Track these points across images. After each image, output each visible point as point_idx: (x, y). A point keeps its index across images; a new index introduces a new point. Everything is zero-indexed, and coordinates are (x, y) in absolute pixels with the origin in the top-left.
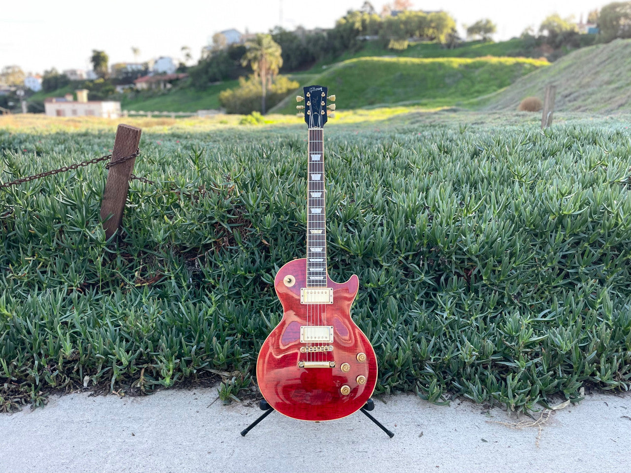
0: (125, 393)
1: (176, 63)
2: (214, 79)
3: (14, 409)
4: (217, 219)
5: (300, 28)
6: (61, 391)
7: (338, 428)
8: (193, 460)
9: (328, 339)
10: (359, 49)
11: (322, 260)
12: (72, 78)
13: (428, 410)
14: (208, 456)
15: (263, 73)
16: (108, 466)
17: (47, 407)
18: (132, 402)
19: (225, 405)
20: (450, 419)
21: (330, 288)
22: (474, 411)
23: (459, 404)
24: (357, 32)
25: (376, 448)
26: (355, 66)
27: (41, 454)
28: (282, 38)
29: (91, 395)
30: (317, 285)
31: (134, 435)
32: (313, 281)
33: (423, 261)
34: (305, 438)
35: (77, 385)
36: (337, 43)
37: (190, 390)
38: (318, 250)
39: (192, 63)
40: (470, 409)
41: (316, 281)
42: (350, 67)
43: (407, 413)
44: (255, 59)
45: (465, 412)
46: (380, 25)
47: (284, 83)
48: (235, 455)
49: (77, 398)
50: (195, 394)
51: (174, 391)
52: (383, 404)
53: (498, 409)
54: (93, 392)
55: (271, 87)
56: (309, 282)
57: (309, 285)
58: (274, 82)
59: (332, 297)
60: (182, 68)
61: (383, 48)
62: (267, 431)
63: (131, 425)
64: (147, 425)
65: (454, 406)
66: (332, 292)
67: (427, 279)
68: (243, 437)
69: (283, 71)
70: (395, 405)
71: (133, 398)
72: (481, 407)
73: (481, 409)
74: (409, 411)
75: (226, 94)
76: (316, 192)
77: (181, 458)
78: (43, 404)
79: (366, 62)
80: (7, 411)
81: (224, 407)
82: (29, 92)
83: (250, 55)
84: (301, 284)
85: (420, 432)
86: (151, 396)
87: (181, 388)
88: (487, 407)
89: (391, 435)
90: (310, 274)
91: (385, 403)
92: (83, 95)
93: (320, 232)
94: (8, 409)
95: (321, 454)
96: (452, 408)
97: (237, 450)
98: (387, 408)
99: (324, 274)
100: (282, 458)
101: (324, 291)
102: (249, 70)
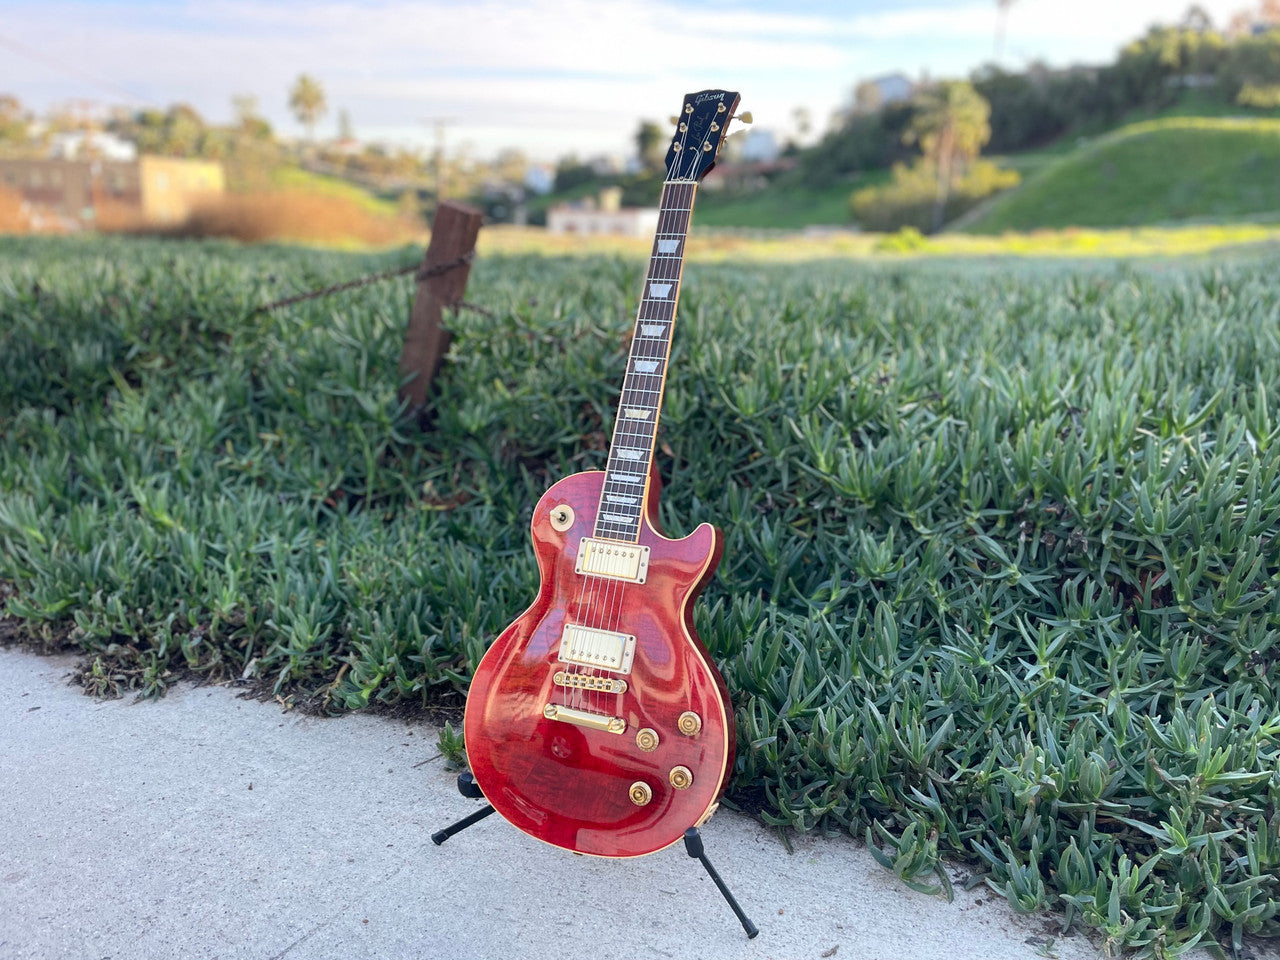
0: (296, 704)
1: (780, 141)
2: (845, 169)
3: (109, 692)
4: (584, 395)
5: (1039, 67)
6: (203, 678)
7: (643, 881)
8: (313, 866)
9: (616, 665)
10: (1169, 104)
11: (637, 479)
12: (601, 170)
13: (888, 896)
14: (345, 868)
15: (945, 155)
16: (168, 834)
17: (161, 701)
18: (297, 723)
19: (448, 770)
20: (934, 933)
21: (644, 547)
22: (1011, 929)
23: (979, 902)
24: (1167, 70)
25: (698, 952)
26: (1149, 139)
27: (86, 783)
28: (996, 88)
29: (242, 695)
30: (614, 536)
31: (250, 788)
32: (608, 526)
33: (1029, 535)
34: (557, 884)
35: (230, 670)
36: (1117, 94)
37: (408, 724)
38: (632, 455)
39: (810, 139)
40: (1005, 921)
41: (615, 527)
42: (1137, 142)
43: (830, 889)
44: (931, 129)
45: (983, 927)
46: (1223, 55)
47: (987, 175)
48: (396, 879)
49: (217, 696)
50: (411, 734)
51: (380, 720)
52: (783, 852)
53: (1083, 941)
54: (248, 691)
55: (960, 184)
56: (600, 525)
57: (598, 534)
58: (966, 173)
59: (646, 567)
60: (791, 150)
61: (1226, 99)
62: (490, 845)
63: (261, 766)
64: (287, 774)
65: (963, 905)
66: (646, 556)
67: (1026, 581)
68: (436, 847)
69: (988, 150)
70: (811, 862)
71: (302, 716)
72: (1039, 926)
73: (1035, 931)
74: (836, 885)
75: (866, 197)
76: (653, 323)
77: (295, 857)
78: (157, 694)
79: (1178, 131)
80: (98, 694)
81: (444, 774)
82: (530, 194)
83: (921, 122)
84: (585, 528)
85: (832, 946)
86: (334, 720)
87: (394, 717)
88: (1055, 929)
89: (752, 933)
90: (604, 507)
91: (791, 850)
92: (612, 198)
93: (646, 414)
94: (101, 691)
95: (569, 929)
96: (954, 907)
97: (406, 870)
98: (787, 866)
99: (634, 511)
100: (480, 913)
101: (629, 551)
102: (916, 150)
